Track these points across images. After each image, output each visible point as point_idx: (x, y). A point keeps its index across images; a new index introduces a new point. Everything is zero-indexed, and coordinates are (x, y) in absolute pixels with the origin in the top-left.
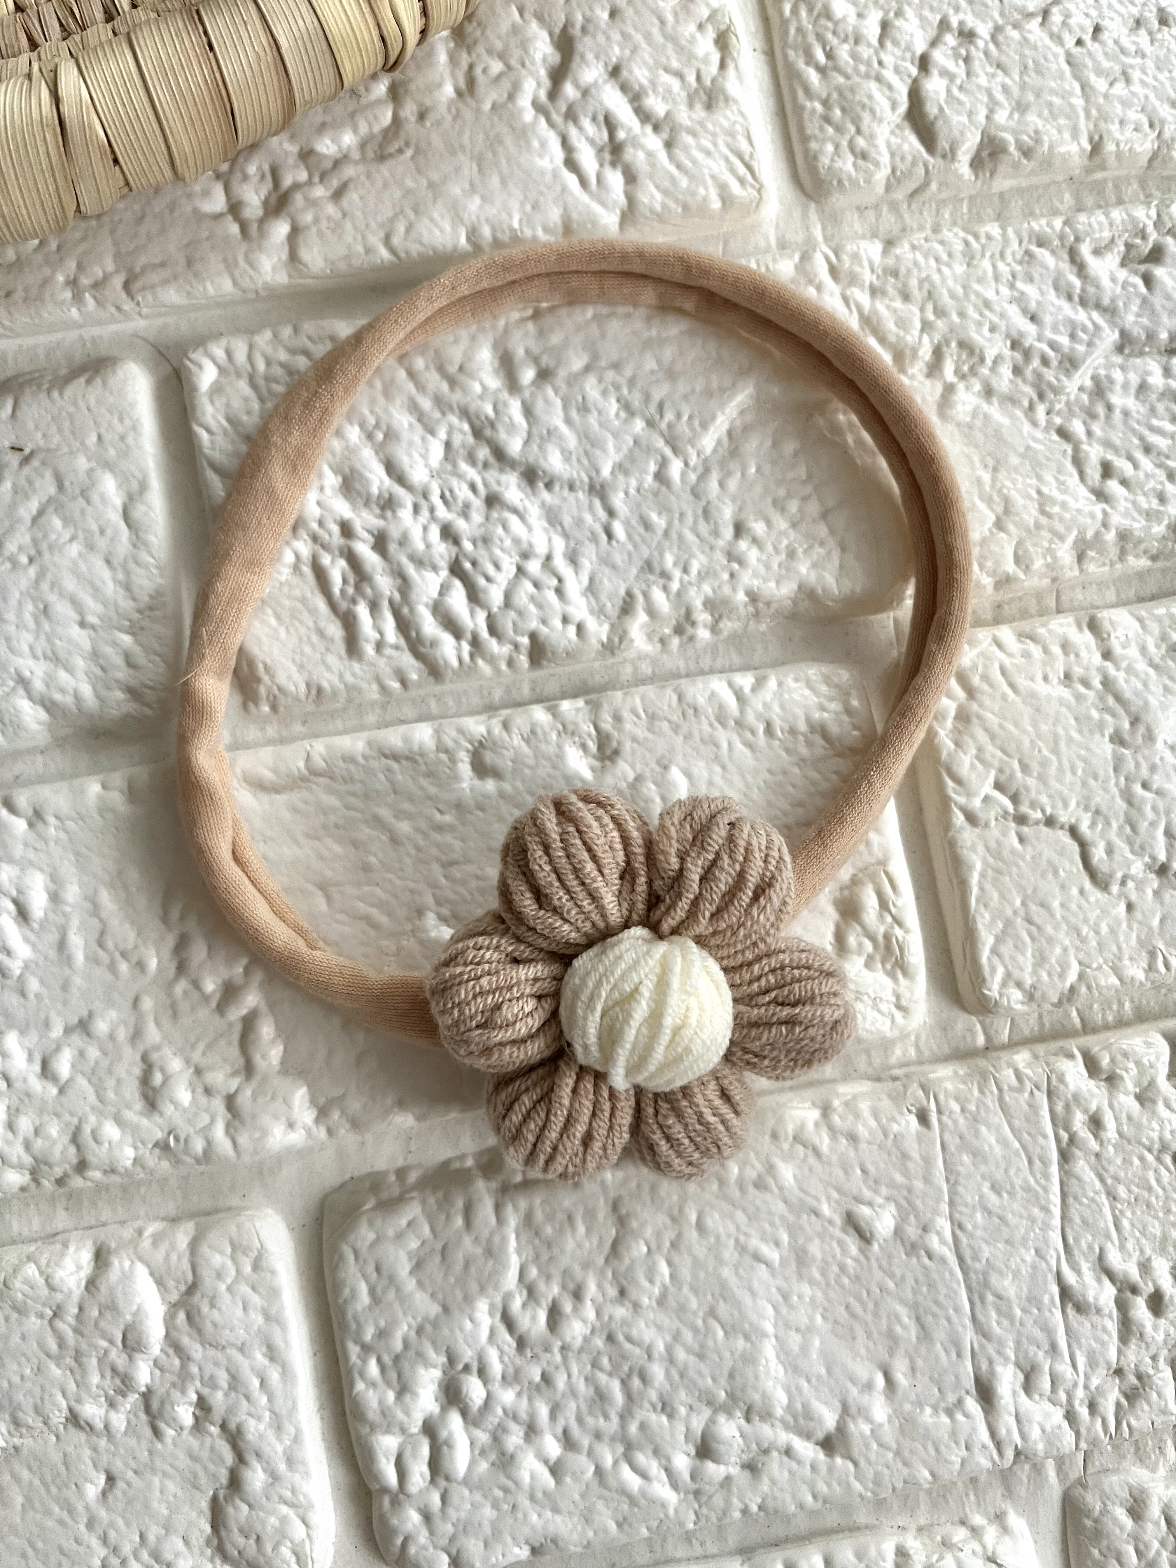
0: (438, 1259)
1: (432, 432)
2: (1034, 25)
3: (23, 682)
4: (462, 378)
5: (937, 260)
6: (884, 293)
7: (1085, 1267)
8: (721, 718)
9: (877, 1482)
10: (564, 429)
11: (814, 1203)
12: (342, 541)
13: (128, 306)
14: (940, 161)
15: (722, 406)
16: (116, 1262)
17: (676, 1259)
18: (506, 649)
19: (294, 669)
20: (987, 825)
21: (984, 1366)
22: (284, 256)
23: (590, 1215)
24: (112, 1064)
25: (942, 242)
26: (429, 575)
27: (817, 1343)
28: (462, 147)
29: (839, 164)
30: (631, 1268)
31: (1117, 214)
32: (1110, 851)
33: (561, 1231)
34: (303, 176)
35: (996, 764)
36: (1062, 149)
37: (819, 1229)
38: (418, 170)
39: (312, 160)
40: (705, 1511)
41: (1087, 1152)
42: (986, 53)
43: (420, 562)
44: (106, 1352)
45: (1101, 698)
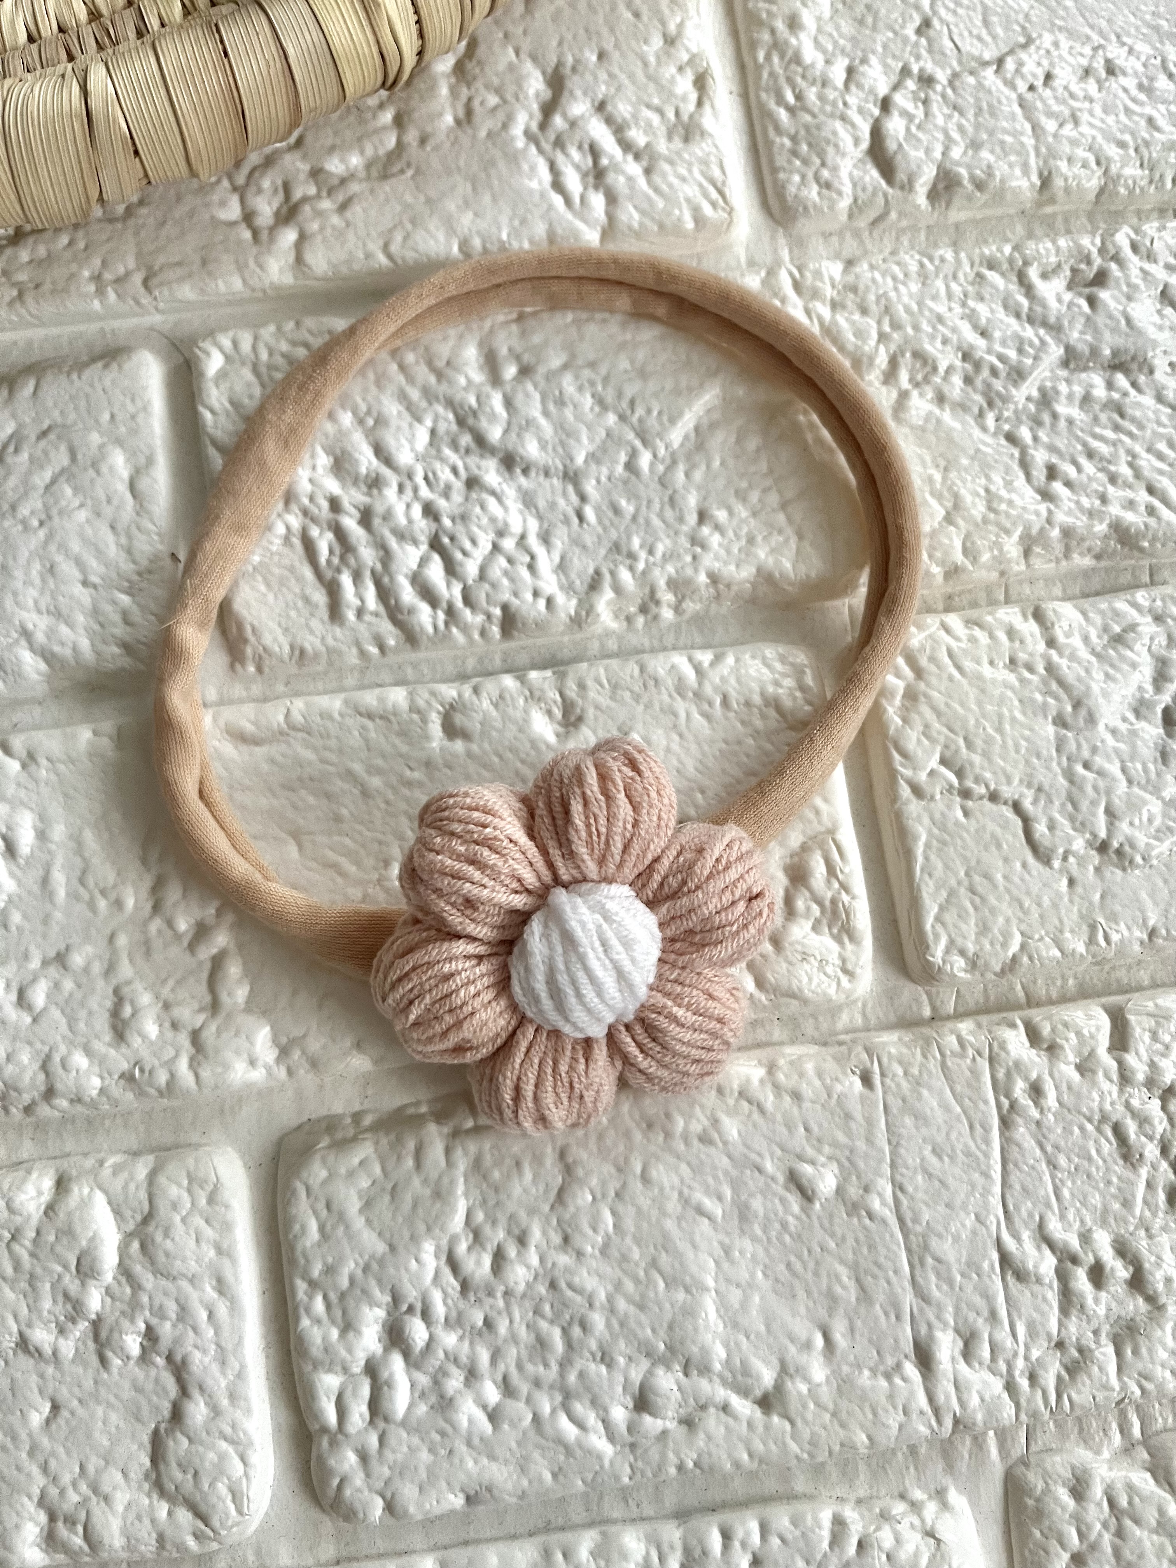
0: (387, 1198)
1: (419, 420)
2: (990, 72)
3: (26, 634)
4: (449, 372)
5: (894, 278)
6: (843, 307)
7: (1026, 1235)
8: (680, 688)
9: (814, 1443)
10: (543, 421)
11: (758, 1159)
12: (331, 516)
13: (145, 300)
14: (899, 192)
15: (690, 406)
16: (76, 1190)
17: (620, 1208)
18: (480, 619)
19: (279, 632)
20: (932, 798)
21: (923, 1330)
22: (291, 258)
23: (538, 1160)
24: (85, 997)
25: (898, 264)
26: (410, 549)
27: (757, 1299)
28: (459, 169)
29: (804, 192)
30: (574, 1216)
31: (1062, 242)
32: (1052, 826)
33: (508, 1176)
34: (312, 190)
35: (942, 739)
36: (1014, 184)
37: (761, 1184)
38: (417, 187)
39: (322, 177)
40: (640, 1464)
41: (1027, 1118)
42: (944, 96)
43: (401, 536)
44: (60, 1277)
45: (1045, 683)
